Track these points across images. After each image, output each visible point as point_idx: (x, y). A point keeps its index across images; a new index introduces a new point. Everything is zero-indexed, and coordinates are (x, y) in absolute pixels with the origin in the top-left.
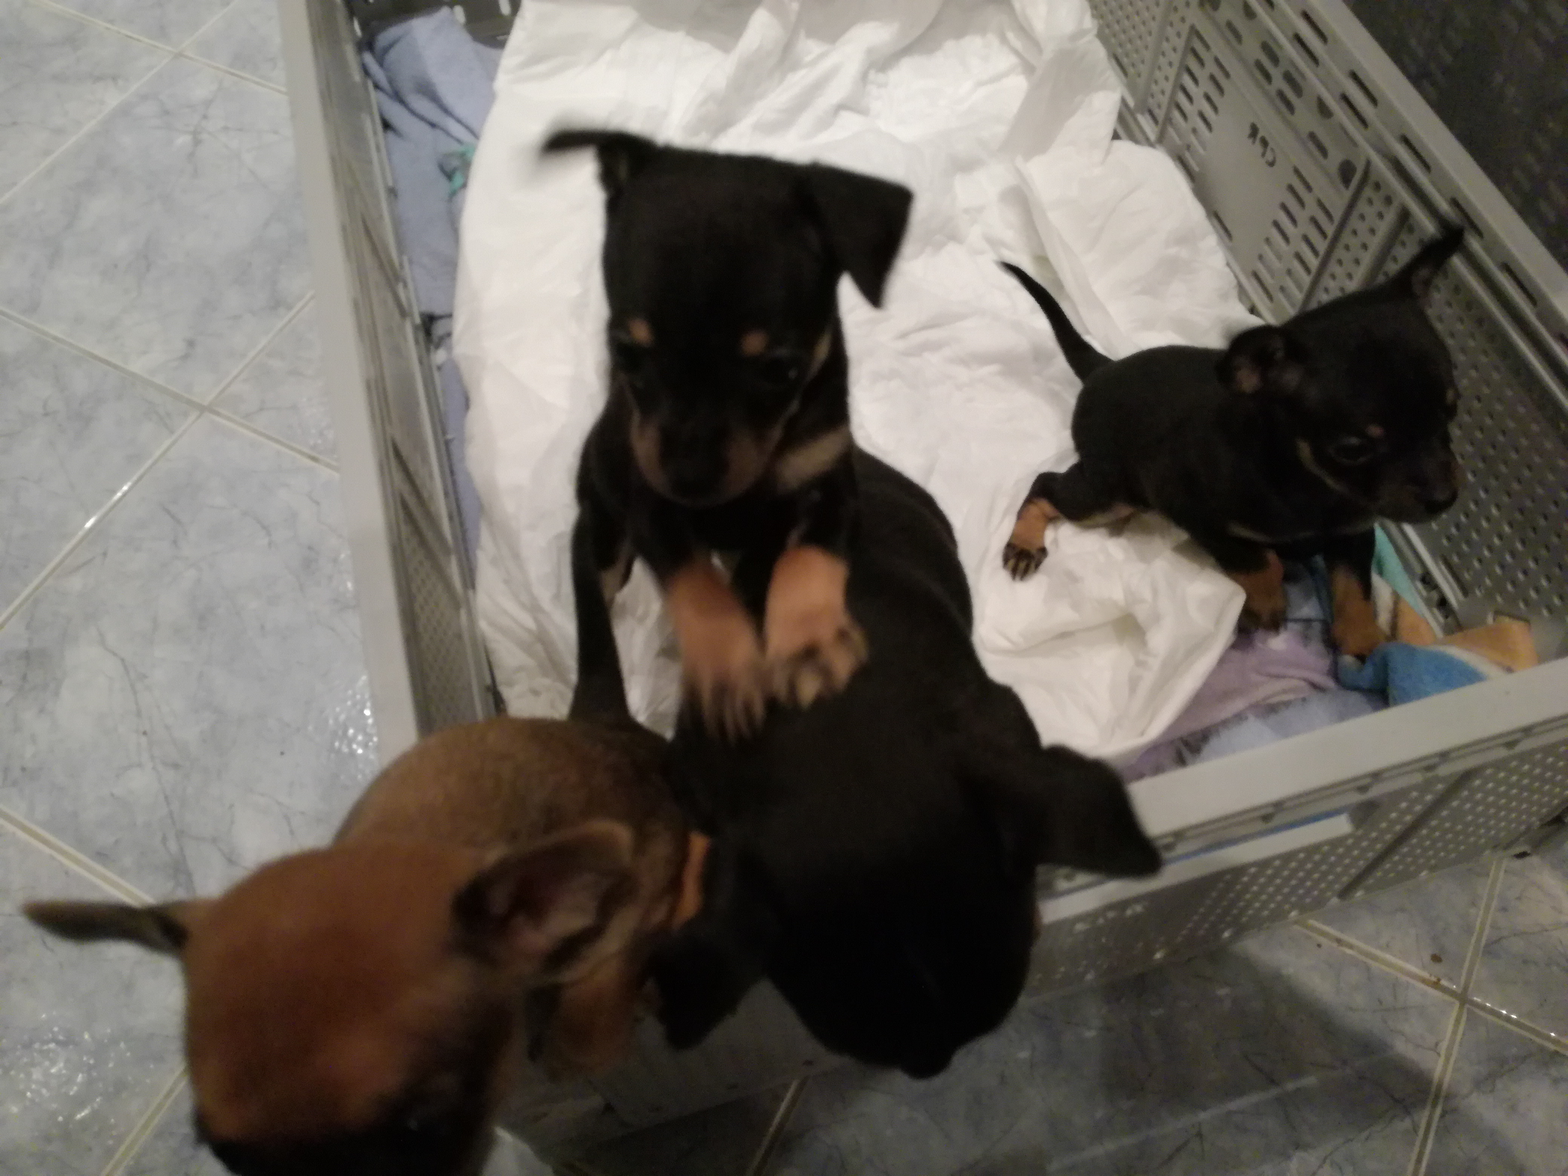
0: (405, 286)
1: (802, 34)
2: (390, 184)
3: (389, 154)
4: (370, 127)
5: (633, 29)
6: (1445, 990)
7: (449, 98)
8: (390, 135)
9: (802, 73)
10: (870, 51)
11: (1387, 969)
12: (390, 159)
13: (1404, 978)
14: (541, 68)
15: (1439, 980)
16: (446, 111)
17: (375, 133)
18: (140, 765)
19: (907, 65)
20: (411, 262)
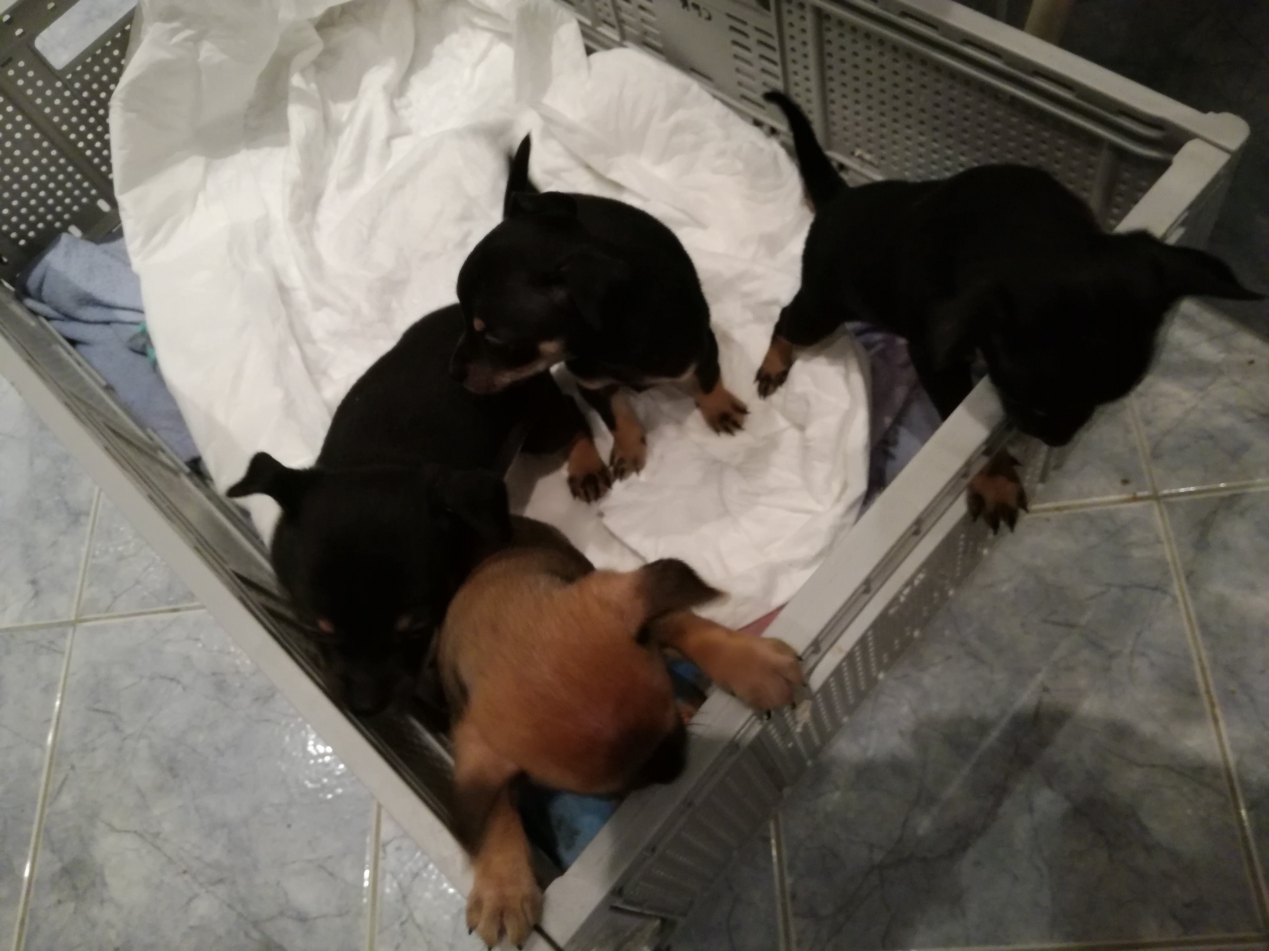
0: (163, 451)
1: (330, 103)
2: (104, 383)
3: (88, 362)
4: (64, 351)
5: (208, 169)
6: (1142, 499)
7: (107, 297)
8: (80, 347)
9: (348, 130)
10: (385, 88)
11: (1098, 508)
12: (93, 367)
13: (1112, 507)
14: (159, 237)
15: (1134, 494)
16: (110, 307)
17: (69, 353)
18: (196, 896)
19: (417, 83)
20: (154, 431)
